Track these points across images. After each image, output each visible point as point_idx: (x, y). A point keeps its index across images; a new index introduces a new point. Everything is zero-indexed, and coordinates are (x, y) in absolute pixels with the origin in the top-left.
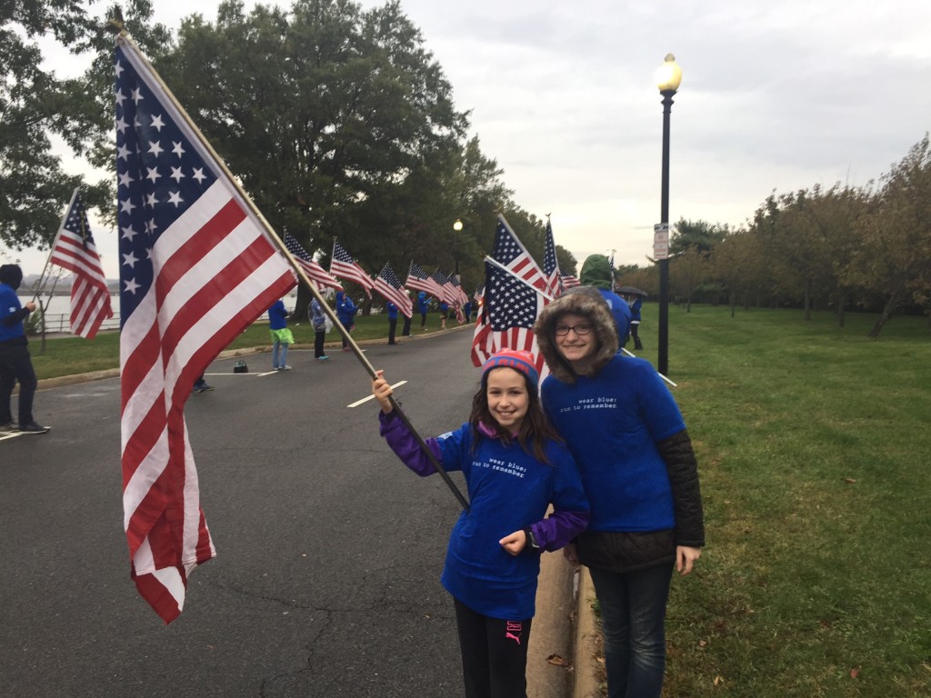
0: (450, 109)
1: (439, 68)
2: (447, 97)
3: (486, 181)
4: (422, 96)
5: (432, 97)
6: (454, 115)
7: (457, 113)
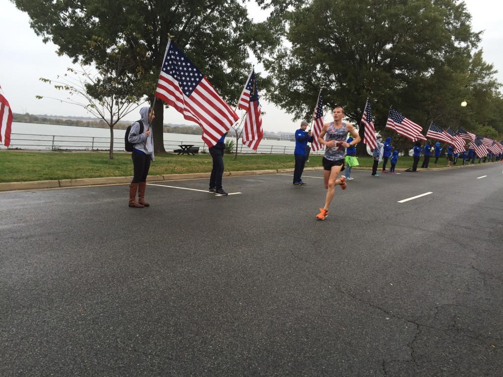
0: (469, 30)
1: (464, 5)
2: (468, 23)
3: (484, 78)
4: (451, 23)
5: (457, 23)
6: (471, 34)
7: (473, 33)
